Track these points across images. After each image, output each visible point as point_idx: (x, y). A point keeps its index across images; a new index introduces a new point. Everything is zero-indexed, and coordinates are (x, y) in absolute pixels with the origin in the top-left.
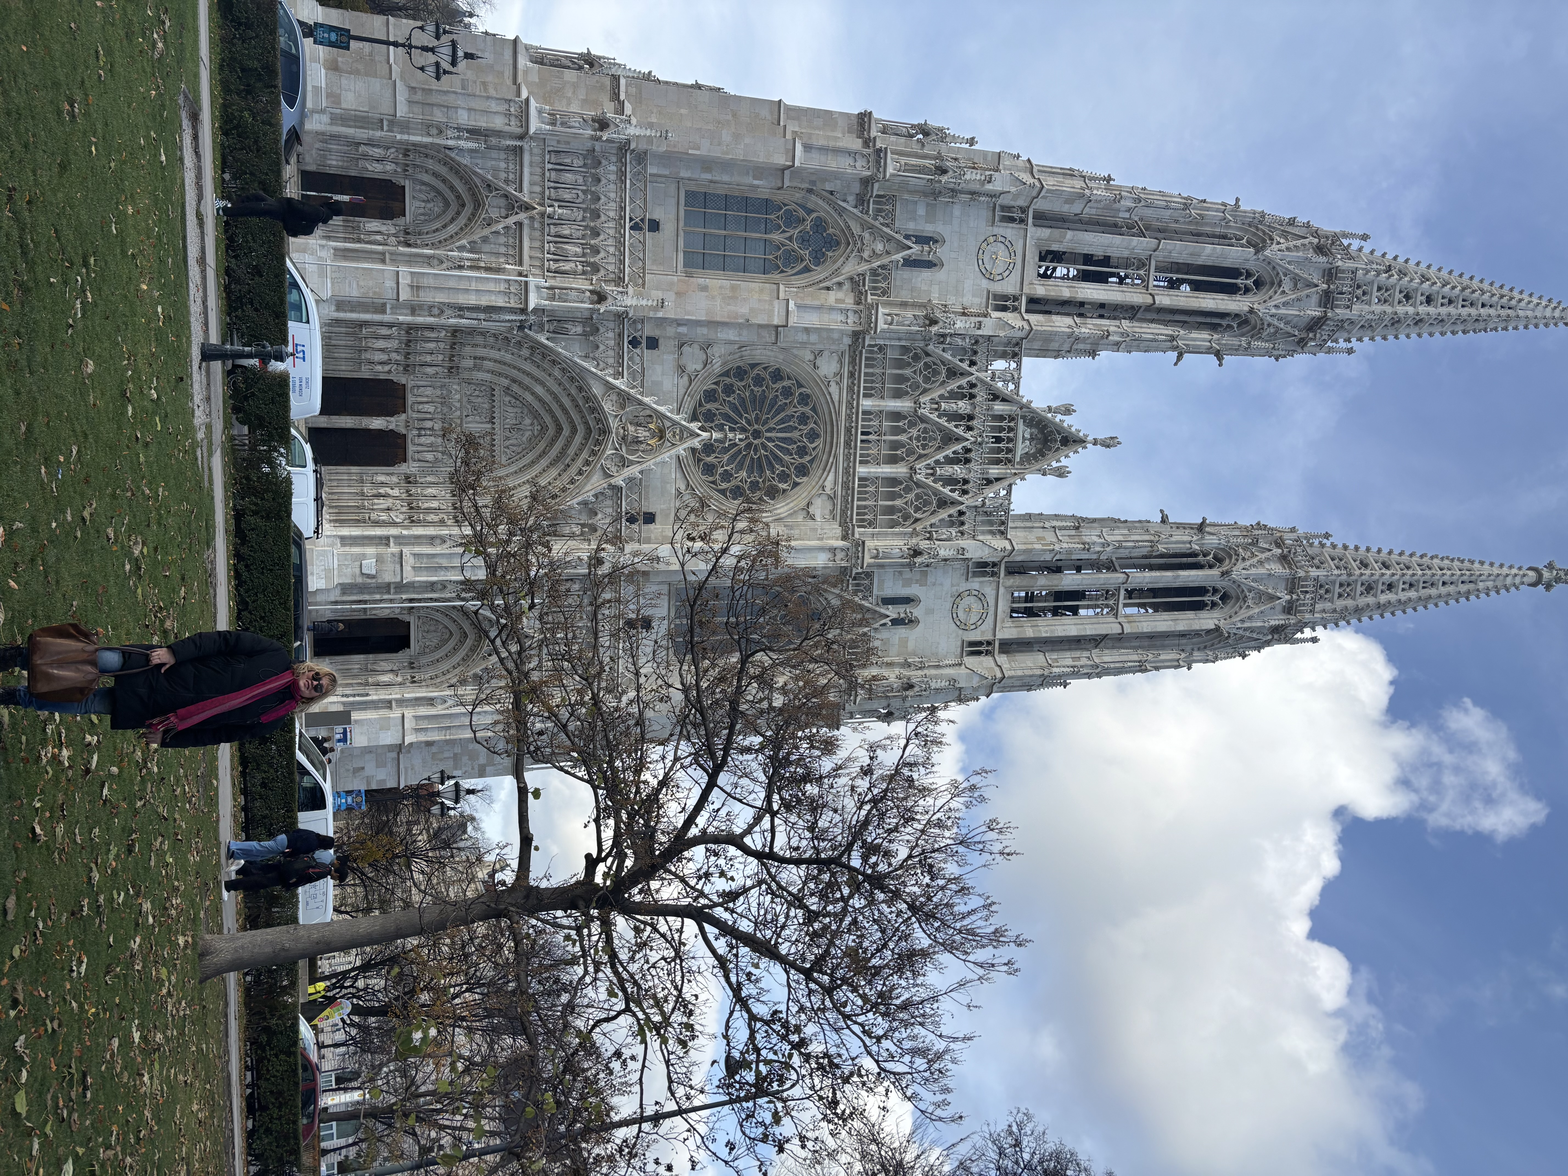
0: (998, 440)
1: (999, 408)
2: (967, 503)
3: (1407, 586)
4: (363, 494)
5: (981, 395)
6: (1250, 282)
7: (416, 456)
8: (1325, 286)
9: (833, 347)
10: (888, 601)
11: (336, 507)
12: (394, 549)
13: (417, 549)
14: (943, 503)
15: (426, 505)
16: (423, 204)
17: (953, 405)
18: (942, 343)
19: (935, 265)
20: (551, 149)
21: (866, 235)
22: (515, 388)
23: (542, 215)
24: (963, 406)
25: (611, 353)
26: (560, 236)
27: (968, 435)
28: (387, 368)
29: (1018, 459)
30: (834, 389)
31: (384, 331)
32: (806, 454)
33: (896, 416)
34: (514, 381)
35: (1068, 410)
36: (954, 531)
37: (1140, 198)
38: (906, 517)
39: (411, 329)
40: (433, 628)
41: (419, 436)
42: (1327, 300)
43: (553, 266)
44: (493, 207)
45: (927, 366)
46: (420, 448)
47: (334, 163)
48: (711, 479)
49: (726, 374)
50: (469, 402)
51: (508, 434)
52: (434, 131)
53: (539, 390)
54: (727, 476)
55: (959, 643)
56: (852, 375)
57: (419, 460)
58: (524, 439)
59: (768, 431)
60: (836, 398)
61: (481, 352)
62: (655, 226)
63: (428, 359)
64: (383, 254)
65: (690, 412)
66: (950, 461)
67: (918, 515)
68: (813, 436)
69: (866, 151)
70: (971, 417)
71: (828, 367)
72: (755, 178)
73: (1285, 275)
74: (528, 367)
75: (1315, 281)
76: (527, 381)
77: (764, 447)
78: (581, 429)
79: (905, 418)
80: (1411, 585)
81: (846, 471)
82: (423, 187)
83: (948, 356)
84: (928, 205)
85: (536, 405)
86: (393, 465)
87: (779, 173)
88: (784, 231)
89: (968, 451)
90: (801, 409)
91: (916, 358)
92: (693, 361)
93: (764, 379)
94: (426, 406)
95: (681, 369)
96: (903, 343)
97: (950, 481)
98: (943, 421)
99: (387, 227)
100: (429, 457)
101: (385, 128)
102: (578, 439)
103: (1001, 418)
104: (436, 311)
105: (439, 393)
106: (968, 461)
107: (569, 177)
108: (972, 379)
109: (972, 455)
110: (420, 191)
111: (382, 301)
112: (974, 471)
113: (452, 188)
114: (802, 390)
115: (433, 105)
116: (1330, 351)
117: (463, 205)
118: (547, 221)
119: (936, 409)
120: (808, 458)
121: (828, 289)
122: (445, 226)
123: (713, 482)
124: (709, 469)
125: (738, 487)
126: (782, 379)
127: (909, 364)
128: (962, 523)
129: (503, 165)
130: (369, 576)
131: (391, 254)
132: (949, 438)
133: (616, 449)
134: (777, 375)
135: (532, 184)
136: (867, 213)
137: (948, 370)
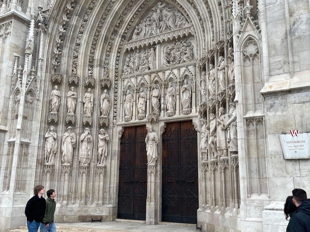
46: (178, 108)
86: (197, 133)
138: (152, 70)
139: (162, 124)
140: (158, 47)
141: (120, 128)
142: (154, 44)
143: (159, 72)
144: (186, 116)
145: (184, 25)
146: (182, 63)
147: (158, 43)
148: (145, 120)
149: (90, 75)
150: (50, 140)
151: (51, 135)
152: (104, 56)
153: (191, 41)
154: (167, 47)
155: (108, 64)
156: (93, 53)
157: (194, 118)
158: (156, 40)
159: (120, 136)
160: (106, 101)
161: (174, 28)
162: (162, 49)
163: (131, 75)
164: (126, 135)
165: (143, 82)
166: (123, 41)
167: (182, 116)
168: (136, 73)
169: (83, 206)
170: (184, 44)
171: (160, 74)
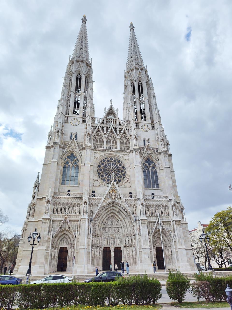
0: (111, 122)
1: (105, 122)
2: (124, 128)
3: (135, 50)
4: (129, 257)
5: (102, 125)
6: (79, 75)
7: (119, 245)
8: (80, 62)
9: (94, 154)
10: (145, 144)
11: (132, 264)
12: (142, 250)
13: (142, 245)
14: (124, 133)
15: (131, 243)
16: (64, 243)
17: (105, 131)
18: (92, 133)
19: (76, 134)
20: (53, 213)
21: (71, 147)
22: (104, 222)
23: (67, 215)
24: (105, 129)
25: (96, 201)
26: (72, 212)
27: (111, 128)
28: (100, 252)
29: (115, 118)
30: (102, 154)
31: (93, 252)
32: (115, 160)
33: (107, 142)
34: (102, 222)
35: (105, 109)
36: (130, 131)
37: (63, 95)
38: (128, 140)
39: (92, 246)
40: (157, 241)
41: (115, 244)
42: (82, 62)
43: (78, 213)
44: (65, 226)
45: (97, 136)
46: (118, 244)
47: (55, 264)
48: (121, 180)
49: (99, 177)
50: (107, 232)
51: (114, 224)
52: (49, 240)
53: (104, 217)
54: (121, 177)
55: (152, 130)
56: (99, 151)
58: (114, 220)
59: (111, 168)
60: (104, 154)
61: (97, 230)
62: (69, 191)
63: (98, 242)
64: (76, 252)
65: (108, 184)
66: (116, 132)
67: (127, 138)
68: (111, 159)
69: (54, 147)
70: (107, 127)
71: (97, 155)
72: (59, 170)
73: (78, 69)
74: (100, 219)
75: (79, 63)
76: (102, 219)
77: (114, 169)
78: (113, 208)
79: (108, 140)
80: (135, 49)
81: (119, 152)
82: (61, 243)
83: (95, 132)
84: (64, 135)
85: (107, 218)
86: (121, 250)
87: (58, 165)
88: (70, 164)
89: (114, 128)
90: (106, 161)
91: (95, 138)
92: (97, 183)
93: (100, 169)
94: (108, 242)
95: (99, 186)
96: (93, 140)
97: (120, 131)
98: (108, 133)
99: (70, 251)
100: (119, 242)
101: (48, 251)
102: (115, 208)
103: (107, 121)
104: (89, 240)
105: (105, 239)
106: (116, 128)
107: (59, 210)
108: (99, 127)
109: (115, 127)
110: (61, 244)
111: (87, 253)
112: (118, 127)
113: (61, 236)
114: (102, 161)
115: (43, 240)
116: (91, 62)
117: (65, 233)
118: (69, 214)
119: (106, 134)
120: (116, 160)
121: (82, 155)
122: (69, 238)
123: (122, 180)
124: (119, 181)
125: (123, 174)
126: (100, 165)
127: (97, 139)
128: (128, 129)
129: (56, 224)
130: (149, 256)
131: (76, 251)
132: (111, 132)
133: (117, 200)
134: (99, 166)
135: (60, 218)
136: (66, 147)
137: (98, 131)
139: (114, 248)
145: (118, 225)
148: (110, 246)
152: (100, 228)
157: (121, 247)
158: (112, 226)
161: (116, 225)
162: (113, 229)
163: (105, 234)
164: (104, 249)
170: (118, 229)
171: (113, 235)
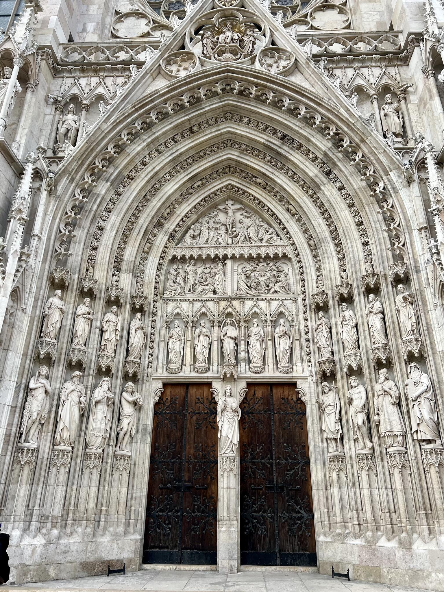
34: (158, 222)
41: (249, 361)
46: (270, 360)
49: (156, 8)
53: (170, 187)
57: (291, 361)
74: (131, 194)
78: (228, 128)
85: (195, 200)
86: (303, 404)
95: (146, 35)
102: (240, 129)
133: (252, 59)
138: (220, 295)
139: (243, 385)
140: (229, 263)
141: (158, 385)
142: (225, 257)
143: (234, 300)
144: (286, 375)
145: (275, 241)
146: (272, 293)
147: (231, 258)
148: (209, 374)
149: (115, 283)
150: (39, 394)
151: (42, 385)
152: (139, 258)
153: (284, 266)
154: (243, 266)
155: (142, 272)
156: (123, 249)
157: (300, 380)
158: (229, 252)
159: (157, 399)
160: (140, 332)
161: (259, 242)
162: (236, 268)
163: (181, 297)
164: (167, 399)
165: (206, 311)
166: (170, 242)
167: (278, 374)
168: (189, 295)
169: (90, 540)
170: (273, 267)
171: (236, 304)
